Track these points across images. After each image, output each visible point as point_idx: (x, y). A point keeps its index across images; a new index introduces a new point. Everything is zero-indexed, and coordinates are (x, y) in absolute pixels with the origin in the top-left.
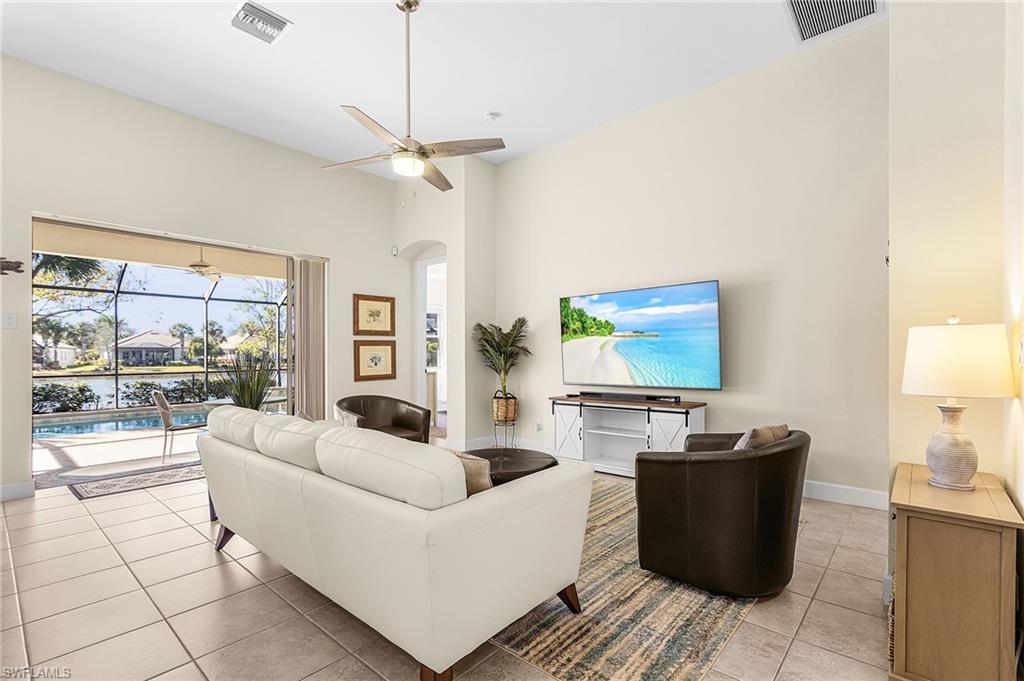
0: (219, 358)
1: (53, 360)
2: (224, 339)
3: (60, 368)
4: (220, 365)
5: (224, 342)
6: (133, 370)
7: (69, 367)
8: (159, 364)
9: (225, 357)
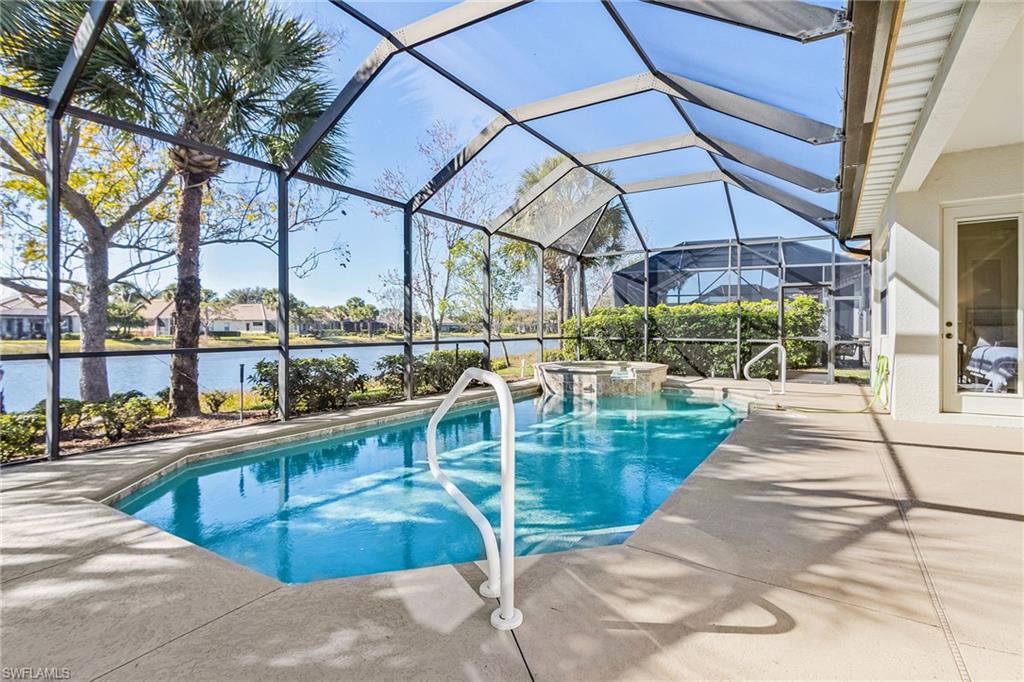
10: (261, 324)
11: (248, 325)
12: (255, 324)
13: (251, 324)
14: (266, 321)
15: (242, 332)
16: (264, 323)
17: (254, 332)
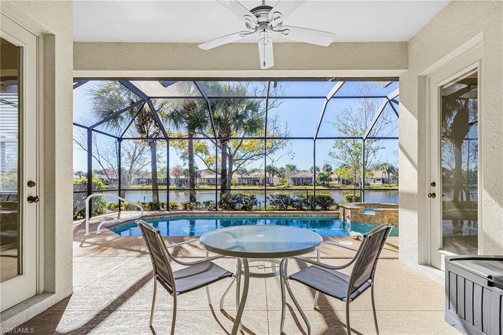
0: (330, 182)
1: (272, 182)
2: (332, 173)
3: (274, 186)
4: (330, 186)
5: (332, 175)
6: (297, 187)
7: (277, 186)
8: (306, 185)
9: (333, 182)
10: (380, 180)
11: (374, 180)
12: (378, 180)
13: (376, 180)
14: (382, 178)
15: (371, 183)
16: (381, 180)
17: (377, 184)
